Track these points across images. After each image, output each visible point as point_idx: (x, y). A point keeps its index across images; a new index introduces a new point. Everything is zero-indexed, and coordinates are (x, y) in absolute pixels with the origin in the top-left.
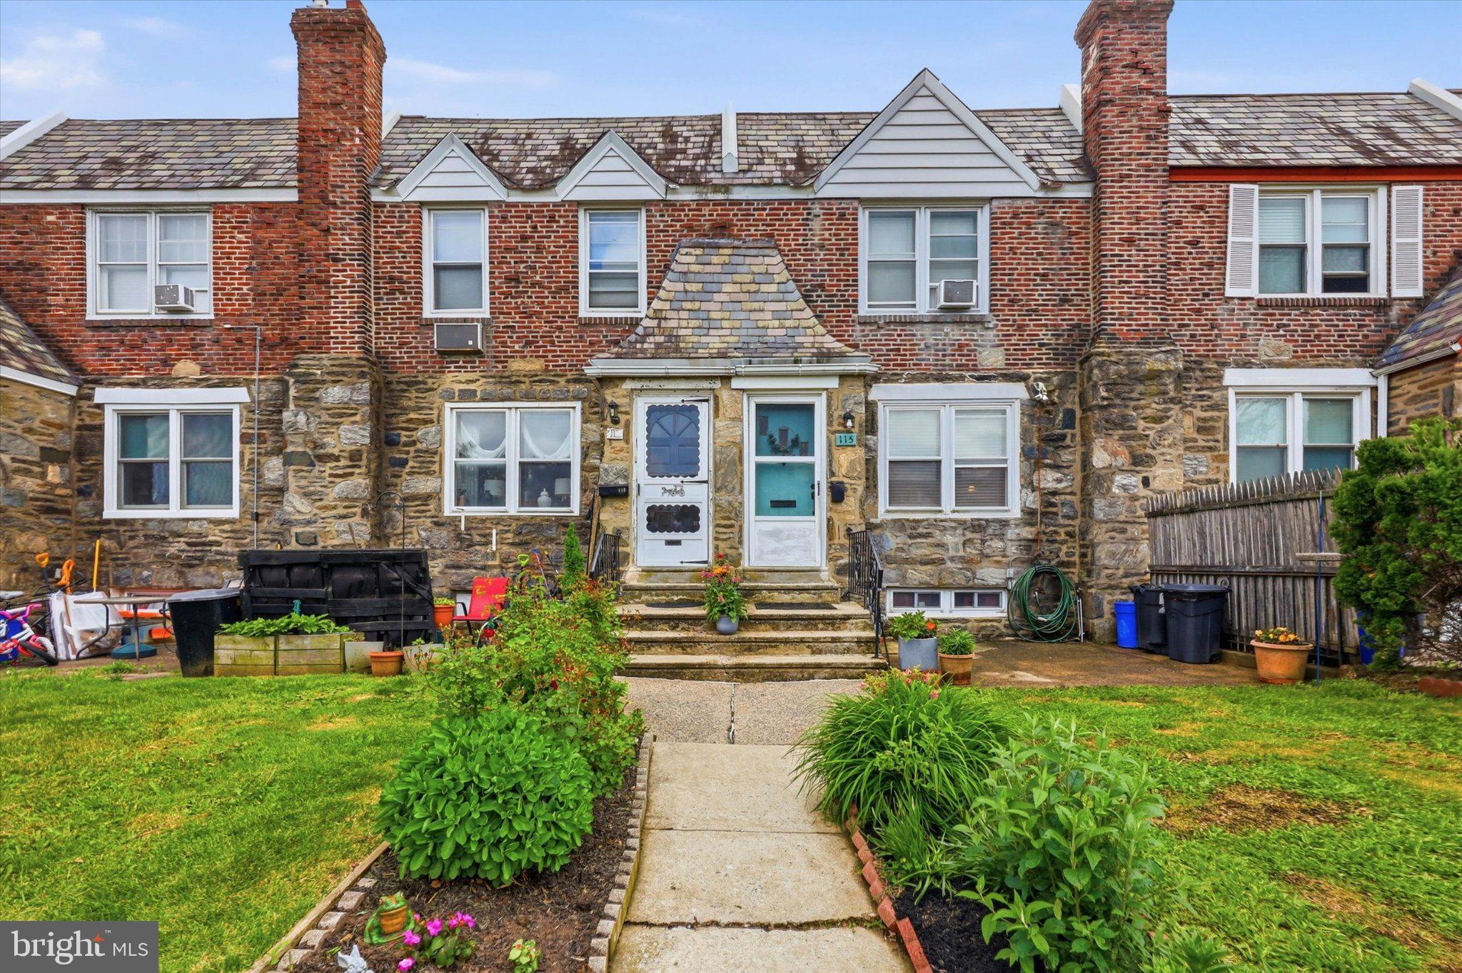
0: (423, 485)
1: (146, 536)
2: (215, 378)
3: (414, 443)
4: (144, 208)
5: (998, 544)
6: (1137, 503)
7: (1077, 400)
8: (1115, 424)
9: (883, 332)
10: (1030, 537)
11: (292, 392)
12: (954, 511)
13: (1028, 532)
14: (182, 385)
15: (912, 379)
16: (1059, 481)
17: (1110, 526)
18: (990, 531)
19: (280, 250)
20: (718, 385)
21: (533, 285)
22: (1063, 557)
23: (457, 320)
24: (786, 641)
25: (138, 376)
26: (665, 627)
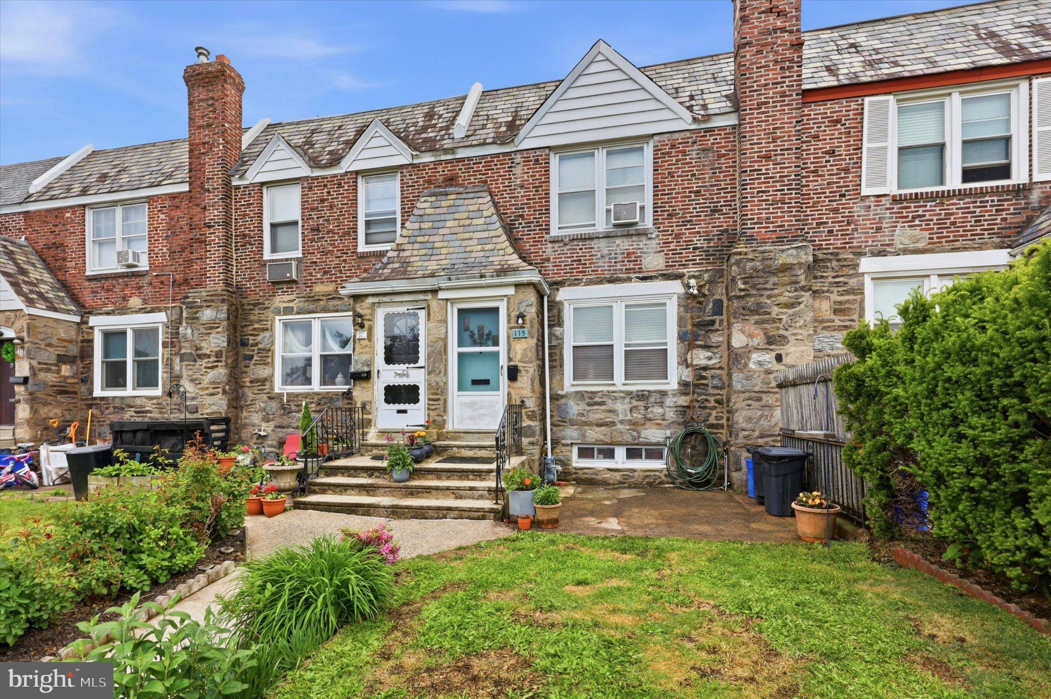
0: (263, 372)
1: (114, 407)
2: (149, 307)
3: (257, 344)
4: (115, 203)
5: (658, 410)
6: (771, 376)
7: (724, 291)
8: (751, 311)
9: (568, 247)
10: (685, 404)
11: (185, 315)
12: (624, 385)
13: (683, 401)
14: (132, 312)
15: (590, 283)
16: (710, 358)
17: (747, 395)
18: (652, 399)
19: (183, 223)
20: (429, 297)
21: (328, 233)
22: (712, 420)
23: (282, 260)
24: (437, 489)
25: (110, 308)
26: (365, 475)
